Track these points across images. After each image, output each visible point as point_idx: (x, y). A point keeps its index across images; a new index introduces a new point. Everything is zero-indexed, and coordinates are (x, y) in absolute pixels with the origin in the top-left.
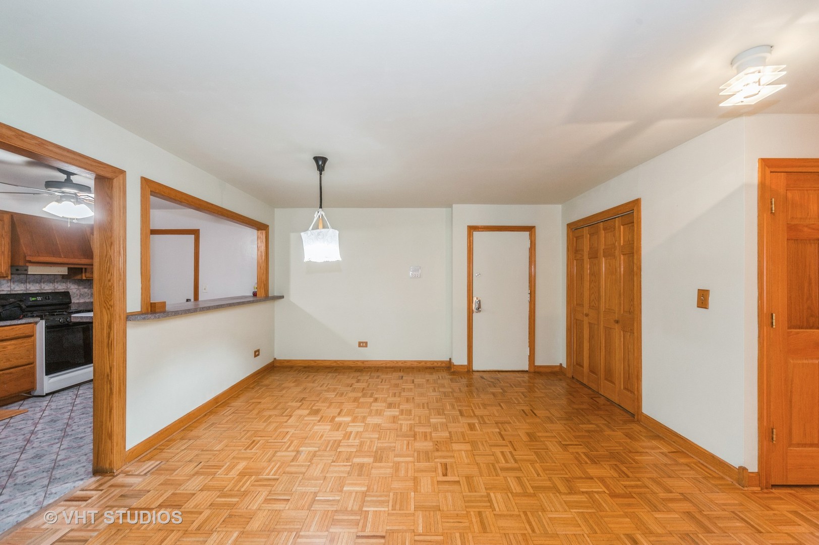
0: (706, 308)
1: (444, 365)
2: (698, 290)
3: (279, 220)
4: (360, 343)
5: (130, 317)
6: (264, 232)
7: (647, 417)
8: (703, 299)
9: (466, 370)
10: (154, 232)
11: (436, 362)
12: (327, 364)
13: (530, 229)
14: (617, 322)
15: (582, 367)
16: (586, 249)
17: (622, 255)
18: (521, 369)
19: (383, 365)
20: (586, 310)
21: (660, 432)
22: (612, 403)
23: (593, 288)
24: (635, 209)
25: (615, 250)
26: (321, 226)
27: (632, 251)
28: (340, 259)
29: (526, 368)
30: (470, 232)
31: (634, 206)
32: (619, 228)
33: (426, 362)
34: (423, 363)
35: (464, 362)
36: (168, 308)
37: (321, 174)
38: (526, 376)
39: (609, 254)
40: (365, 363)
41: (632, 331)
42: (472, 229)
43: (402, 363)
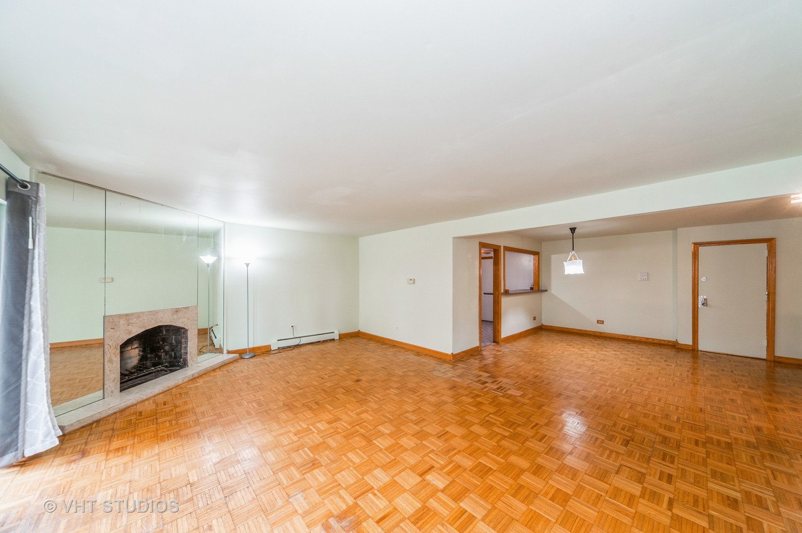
1: (670, 343)
3: (544, 249)
4: (596, 321)
5: (502, 294)
6: (537, 256)
9: (691, 349)
10: (483, 258)
11: (663, 340)
12: (575, 331)
13: (769, 241)
18: (756, 357)
19: (616, 337)
26: (573, 259)
28: (583, 273)
29: (764, 356)
30: (696, 247)
33: (653, 339)
34: (651, 340)
35: (689, 342)
36: (510, 292)
37: (573, 234)
38: (762, 363)
40: (601, 334)
42: (697, 245)
43: (632, 338)
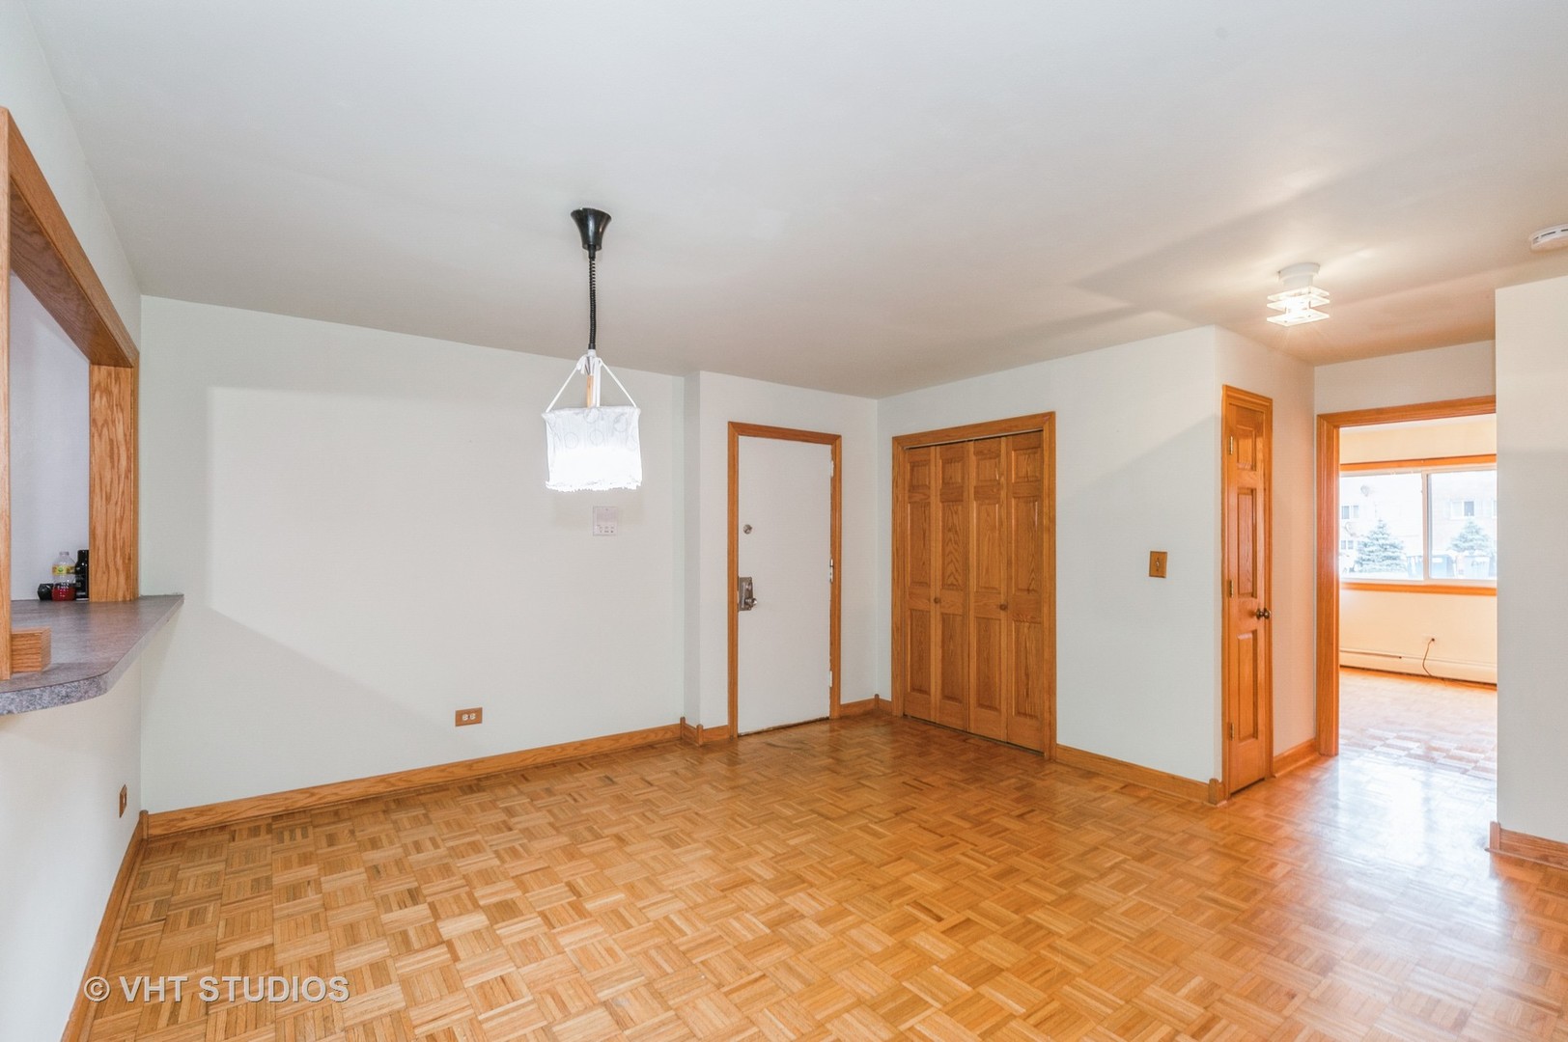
0: (1163, 577)
1: (669, 735)
2: (1151, 552)
4: (459, 715)
7: (1066, 749)
8: (1158, 565)
9: (727, 736)
12: (356, 791)
13: (832, 440)
14: (1003, 607)
15: (927, 692)
16: (935, 484)
17: (1013, 500)
18: (818, 717)
19: (528, 762)
20: (935, 590)
21: (1091, 768)
22: (996, 742)
23: (951, 552)
24: (1046, 428)
25: (999, 490)
27: (1038, 492)
29: (826, 713)
30: (734, 437)
31: (1044, 423)
32: (1008, 454)
33: (631, 735)
35: (723, 720)
37: (592, 258)
38: (825, 727)
39: (986, 493)
40: (475, 766)
41: (1036, 622)
42: (738, 429)
43: (575, 749)
